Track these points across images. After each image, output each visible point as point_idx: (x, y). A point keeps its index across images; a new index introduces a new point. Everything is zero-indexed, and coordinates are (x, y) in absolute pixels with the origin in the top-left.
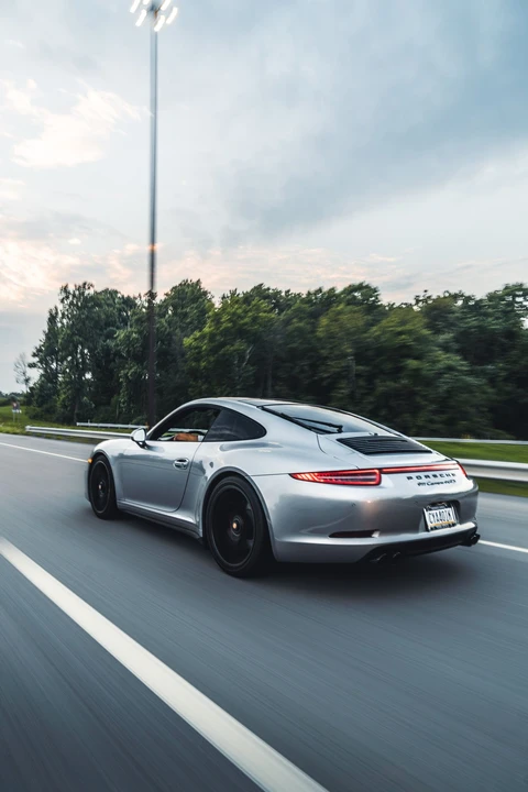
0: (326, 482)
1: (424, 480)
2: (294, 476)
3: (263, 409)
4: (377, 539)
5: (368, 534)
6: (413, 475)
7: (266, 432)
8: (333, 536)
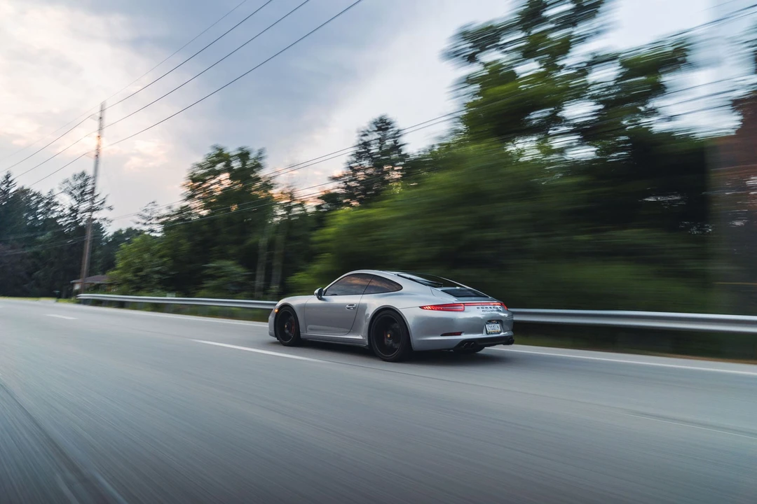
0: (438, 310)
1: (485, 309)
2: (422, 307)
3: (398, 275)
4: (464, 337)
5: (459, 334)
6: (480, 307)
7: (402, 288)
8: (442, 335)
